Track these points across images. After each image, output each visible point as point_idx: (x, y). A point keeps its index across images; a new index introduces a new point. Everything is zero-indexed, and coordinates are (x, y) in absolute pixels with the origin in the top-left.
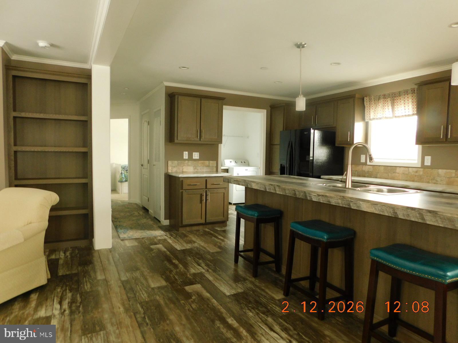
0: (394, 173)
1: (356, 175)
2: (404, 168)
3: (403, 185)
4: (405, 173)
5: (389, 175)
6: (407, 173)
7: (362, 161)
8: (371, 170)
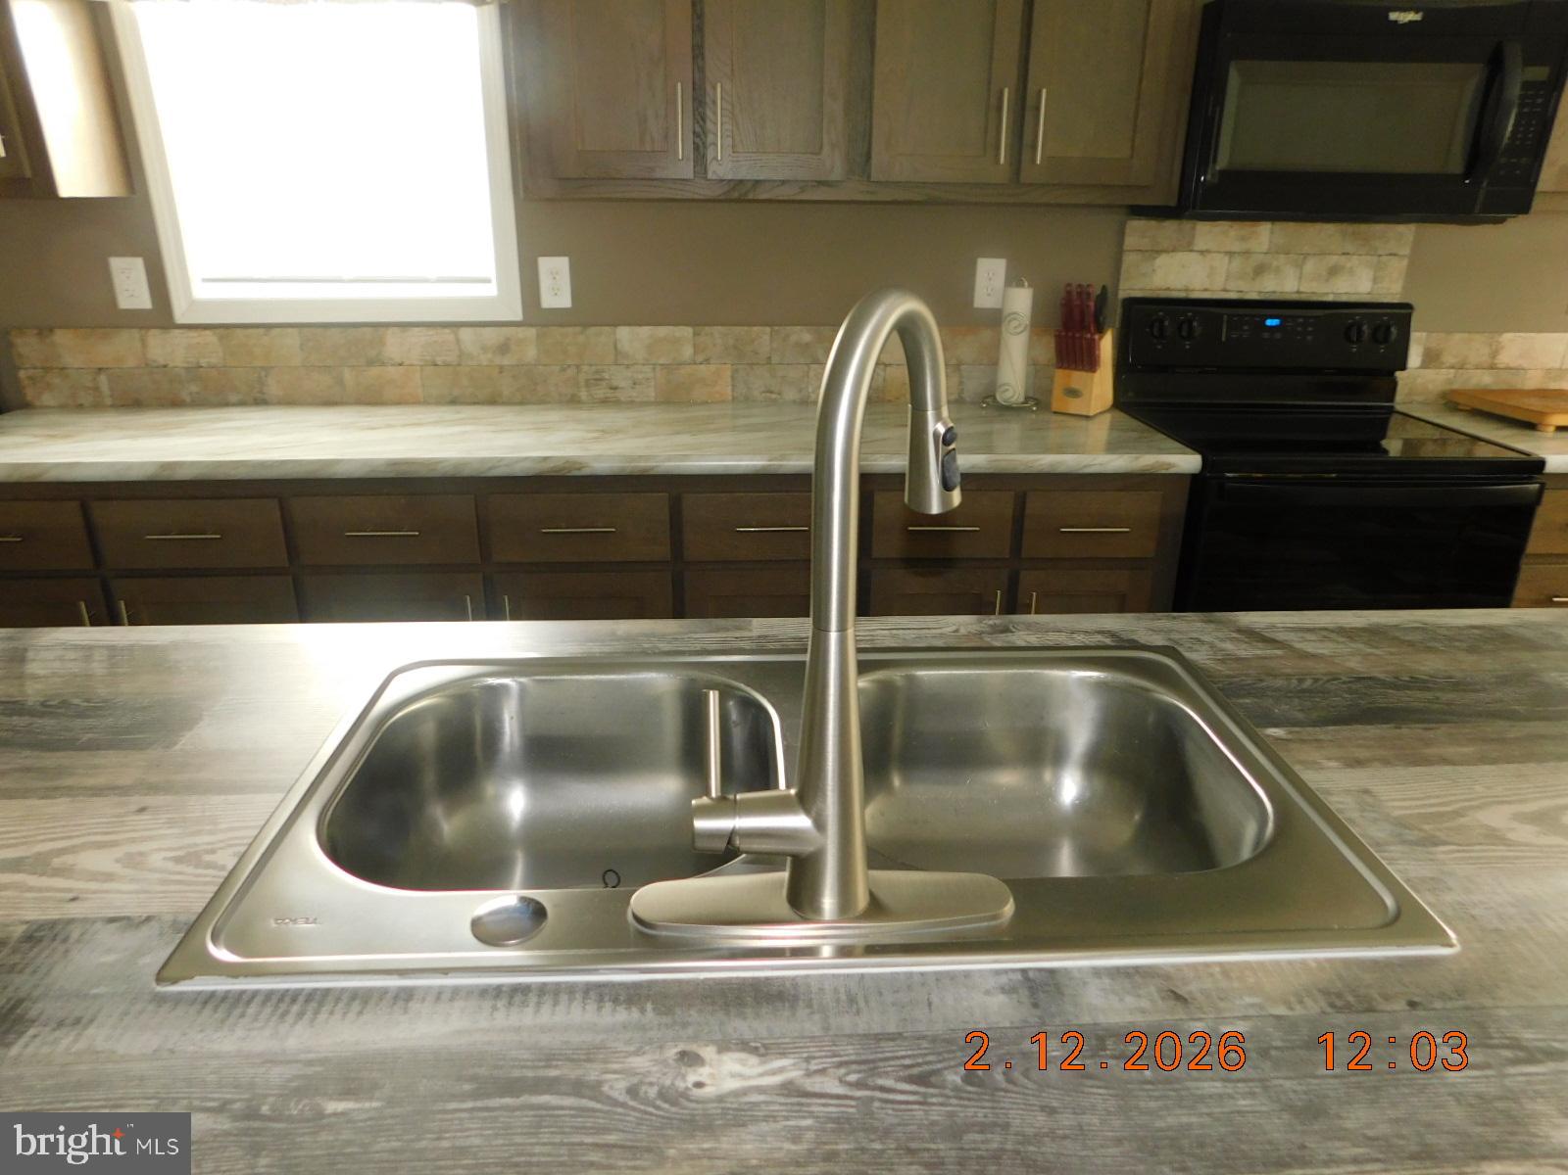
0: (370, 363)
1: (108, 401)
2: (431, 332)
3: (545, 459)
4: (439, 360)
5: (340, 382)
6: (452, 358)
7: (125, 302)
8: (214, 361)
